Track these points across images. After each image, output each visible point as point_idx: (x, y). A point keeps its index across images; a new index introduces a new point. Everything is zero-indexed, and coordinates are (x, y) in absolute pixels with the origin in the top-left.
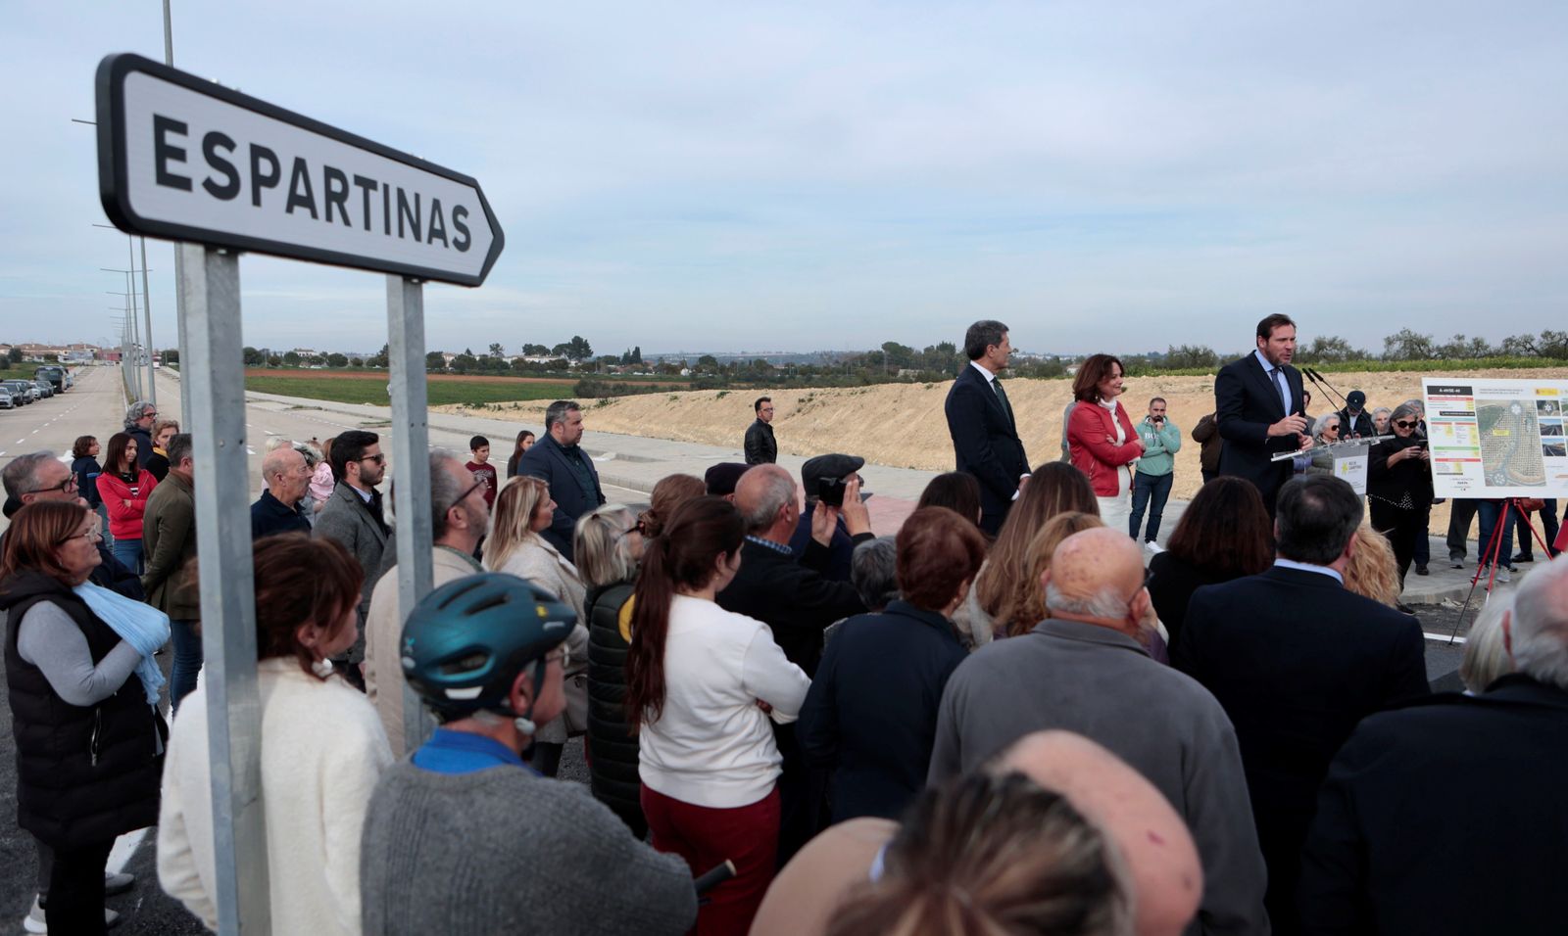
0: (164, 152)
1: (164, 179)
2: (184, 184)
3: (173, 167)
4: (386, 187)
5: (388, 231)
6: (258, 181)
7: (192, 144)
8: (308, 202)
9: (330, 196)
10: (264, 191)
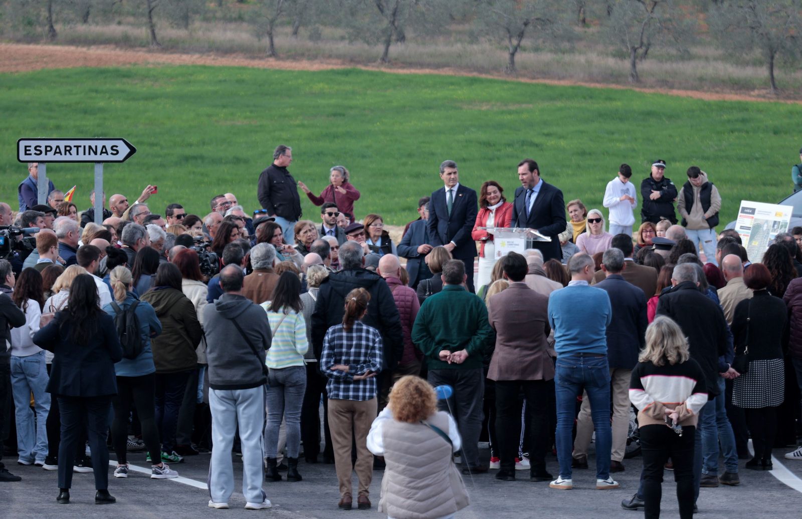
0: (26, 150)
1: (26, 154)
2: (30, 154)
3: (28, 152)
4: (85, 147)
5: (85, 154)
6: (46, 151)
7: (32, 149)
8: (60, 153)
9: (66, 151)
10: (48, 153)
